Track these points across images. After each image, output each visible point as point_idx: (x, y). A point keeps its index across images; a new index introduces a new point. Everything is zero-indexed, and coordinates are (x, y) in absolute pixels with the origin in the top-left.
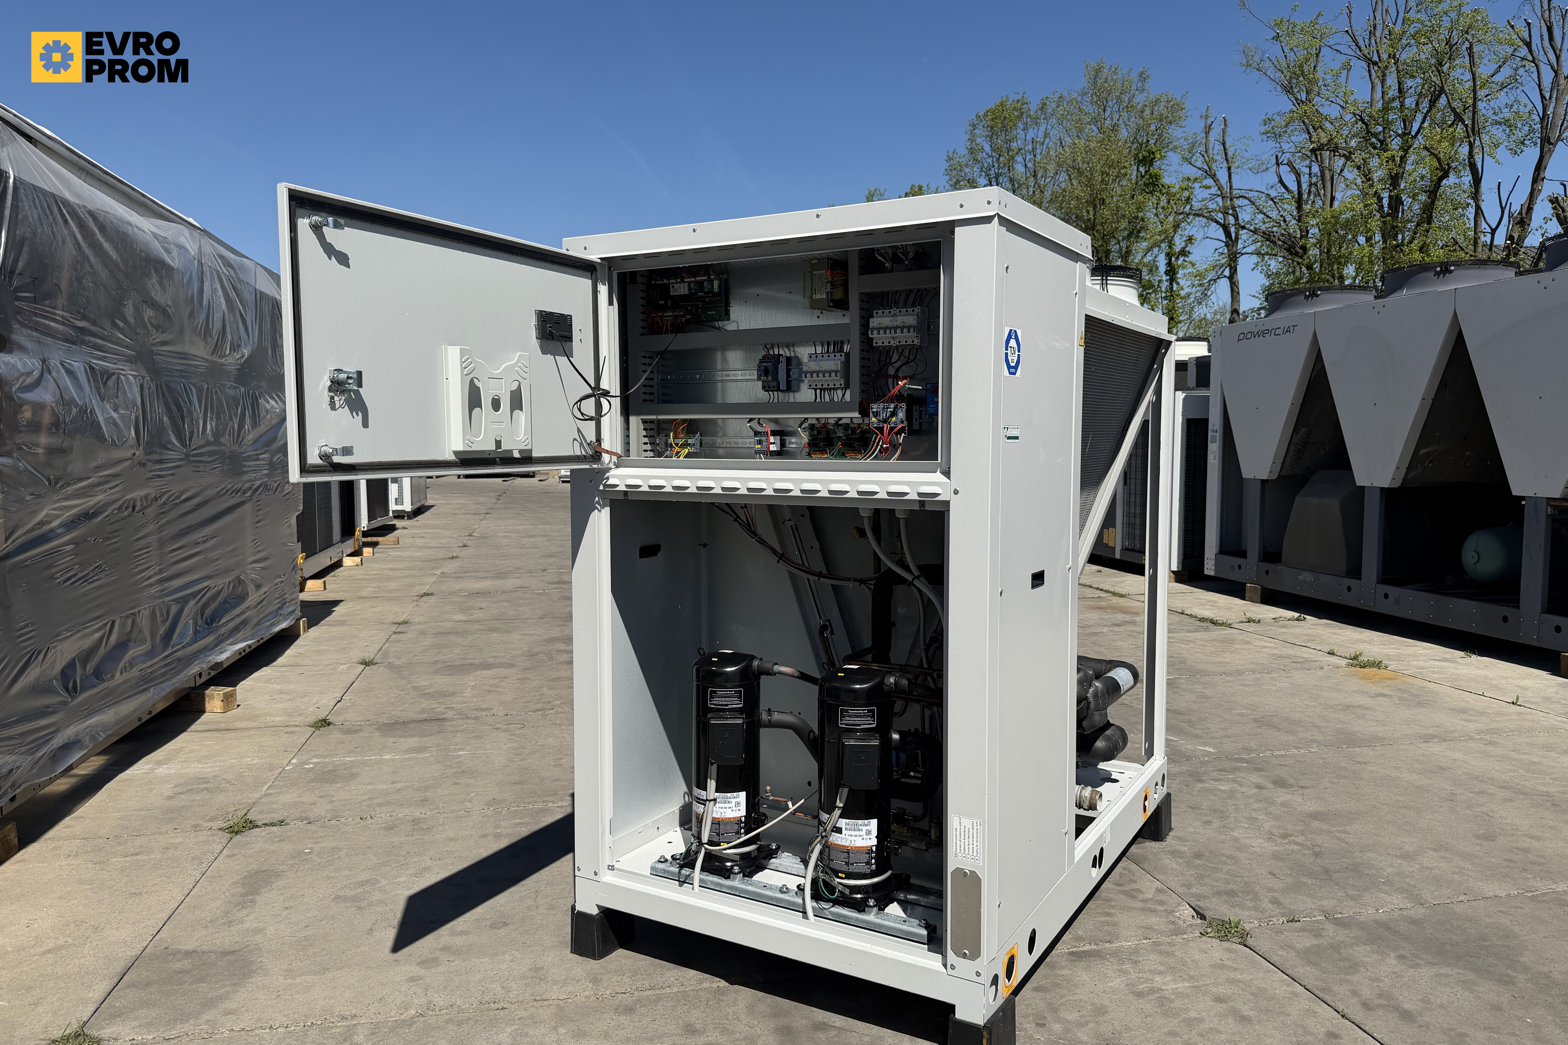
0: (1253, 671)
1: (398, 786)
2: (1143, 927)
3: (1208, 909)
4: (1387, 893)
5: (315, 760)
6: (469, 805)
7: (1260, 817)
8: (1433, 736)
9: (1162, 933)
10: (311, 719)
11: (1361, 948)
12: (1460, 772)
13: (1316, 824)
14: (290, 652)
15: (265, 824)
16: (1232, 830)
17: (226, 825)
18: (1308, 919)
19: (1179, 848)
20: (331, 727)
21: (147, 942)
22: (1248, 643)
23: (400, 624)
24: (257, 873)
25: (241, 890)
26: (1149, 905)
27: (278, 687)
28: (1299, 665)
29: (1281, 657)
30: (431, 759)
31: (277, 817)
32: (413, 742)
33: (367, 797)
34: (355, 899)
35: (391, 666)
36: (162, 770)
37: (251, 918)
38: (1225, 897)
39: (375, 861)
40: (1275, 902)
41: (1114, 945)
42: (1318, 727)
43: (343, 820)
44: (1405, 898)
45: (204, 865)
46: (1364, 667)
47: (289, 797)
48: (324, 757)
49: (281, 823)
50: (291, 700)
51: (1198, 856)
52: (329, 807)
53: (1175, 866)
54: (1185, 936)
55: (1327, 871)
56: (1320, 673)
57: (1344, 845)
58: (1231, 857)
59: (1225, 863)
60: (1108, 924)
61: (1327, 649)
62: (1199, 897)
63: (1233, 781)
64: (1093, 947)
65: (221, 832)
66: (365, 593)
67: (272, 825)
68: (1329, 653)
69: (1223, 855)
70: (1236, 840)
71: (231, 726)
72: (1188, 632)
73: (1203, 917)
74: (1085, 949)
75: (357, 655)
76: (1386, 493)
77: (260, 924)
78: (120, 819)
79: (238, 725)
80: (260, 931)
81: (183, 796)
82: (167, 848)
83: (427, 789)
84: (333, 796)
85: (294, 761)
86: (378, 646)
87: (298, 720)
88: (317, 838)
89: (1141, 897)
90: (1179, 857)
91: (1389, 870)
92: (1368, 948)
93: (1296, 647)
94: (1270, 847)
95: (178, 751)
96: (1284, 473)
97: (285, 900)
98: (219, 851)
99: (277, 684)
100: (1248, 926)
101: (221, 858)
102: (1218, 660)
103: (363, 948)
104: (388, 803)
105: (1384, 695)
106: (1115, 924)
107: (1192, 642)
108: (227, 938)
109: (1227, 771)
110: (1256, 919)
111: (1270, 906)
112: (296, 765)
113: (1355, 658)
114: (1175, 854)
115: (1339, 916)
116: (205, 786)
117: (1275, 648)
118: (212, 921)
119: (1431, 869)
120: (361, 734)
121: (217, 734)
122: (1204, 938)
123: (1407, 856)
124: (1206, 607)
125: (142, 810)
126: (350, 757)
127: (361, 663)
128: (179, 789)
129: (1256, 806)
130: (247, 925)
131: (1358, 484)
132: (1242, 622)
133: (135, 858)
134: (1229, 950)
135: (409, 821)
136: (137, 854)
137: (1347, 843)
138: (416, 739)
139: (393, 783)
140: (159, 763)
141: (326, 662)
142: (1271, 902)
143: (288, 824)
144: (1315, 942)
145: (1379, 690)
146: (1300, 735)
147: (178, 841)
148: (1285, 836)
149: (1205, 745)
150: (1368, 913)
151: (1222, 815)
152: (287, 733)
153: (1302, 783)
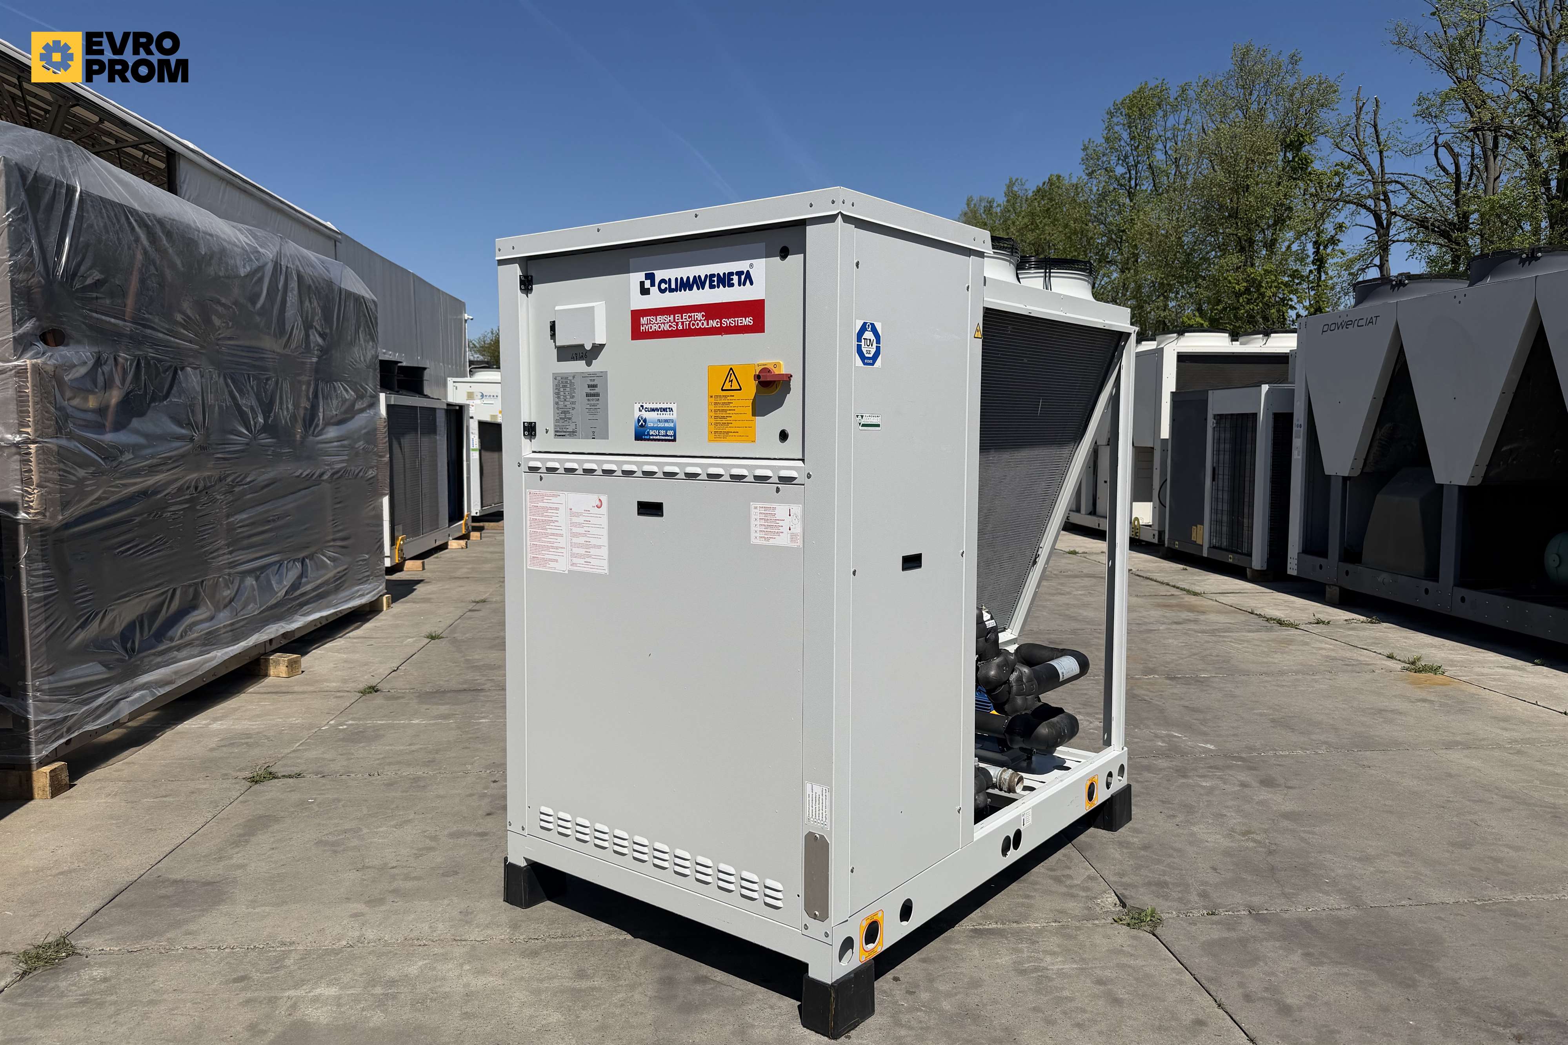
0: (1297, 672)
1: (413, 748)
2: (1057, 911)
3: (1132, 897)
4: (1327, 893)
5: (350, 722)
6: (469, 767)
7: (1229, 814)
8: (1457, 743)
9: (1074, 917)
10: (362, 686)
11: (1270, 944)
12: (1469, 780)
13: (1286, 823)
14: (368, 625)
15: (284, 776)
16: (1194, 824)
17: (251, 775)
18: (1230, 913)
19: (1131, 840)
20: (378, 693)
21: (145, 871)
22: (1307, 644)
23: (478, 602)
24: (260, 817)
25: (241, 831)
26: (1074, 891)
27: (345, 656)
28: (1350, 668)
29: (1335, 659)
30: (454, 725)
31: (296, 770)
32: (444, 709)
33: (381, 756)
34: (333, 844)
35: (454, 641)
36: (216, 726)
37: (239, 855)
38: (1154, 888)
39: (365, 813)
40: (1204, 895)
41: (1021, 926)
42: (1336, 729)
43: (353, 775)
44: (1343, 899)
45: (218, 808)
46: (1420, 672)
47: (313, 754)
48: (360, 719)
49: (298, 775)
50: (351, 668)
51: (1145, 847)
52: (345, 763)
53: (1117, 856)
54: (1096, 922)
55: (1273, 869)
56: (1368, 676)
57: (1303, 845)
58: (1179, 850)
59: (1170, 856)
60: (1023, 905)
61: (1387, 652)
62: (1126, 886)
63: (1220, 778)
64: (1000, 926)
65: (243, 781)
66: (458, 574)
67: (290, 777)
68: (1388, 657)
69: (1172, 848)
70: (1193, 834)
71: (290, 690)
72: (1249, 632)
73: (1124, 905)
74: (990, 926)
75: (428, 629)
76: (1463, 490)
77: (245, 861)
78: (164, 766)
79: (296, 689)
80: (242, 866)
81: (224, 749)
82: (193, 793)
83: (437, 752)
84: (353, 754)
85: (332, 722)
86: (449, 622)
87: (351, 686)
88: (323, 790)
89: (1068, 882)
90: (1126, 848)
91: (1340, 871)
92: (1278, 944)
93: (1356, 650)
94: (1226, 843)
95: (235, 710)
96: (1367, 470)
97: (274, 842)
98: (235, 797)
99: (345, 653)
100: (1164, 916)
101: (235, 802)
102: (1265, 660)
103: (324, 886)
104: (399, 763)
105: (1424, 700)
106: (1030, 906)
107: (1248, 641)
108: (213, 871)
109: (1217, 769)
110: (1175, 910)
111: (1197, 898)
112: (332, 726)
113: (1413, 663)
114: (1121, 844)
115: (1265, 912)
116: (246, 740)
117: (1333, 650)
118: (205, 856)
119: (1386, 872)
120: (402, 701)
121: (275, 696)
122: (1116, 924)
123: (1366, 859)
124: (1280, 608)
125: (184, 759)
126: (382, 720)
127: (428, 637)
128: (222, 743)
129: (1230, 803)
130: (234, 861)
131: (1438, 480)
132: (1311, 623)
133: (165, 799)
134: (1135, 938)
135: (410, 779)
136: (165, 796)
137: (1308, 843)
138: (448, 706)
139: (410, 745)
140: (215, 720)
141: (397, 636)
142: (1199, 895)
143: (304, 777)
144: (1226, 935)
145: (1423, 694)
146: (1313, 737)
147: (205, 786)
148: (1248, 832)
149: (1207, 742)
150: (1298, 911)
151: (1189, 809)
152: (337, 697)
153: (1290, 784)
